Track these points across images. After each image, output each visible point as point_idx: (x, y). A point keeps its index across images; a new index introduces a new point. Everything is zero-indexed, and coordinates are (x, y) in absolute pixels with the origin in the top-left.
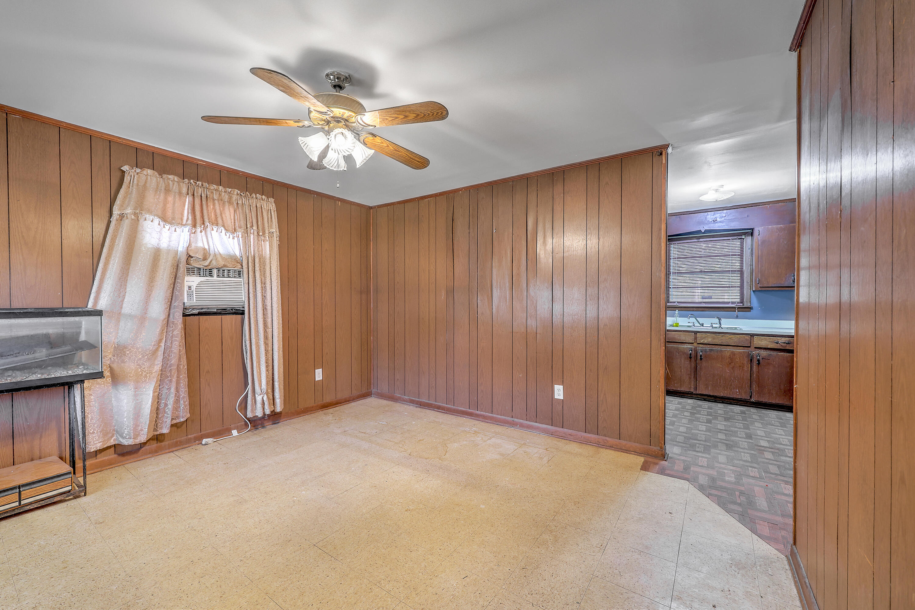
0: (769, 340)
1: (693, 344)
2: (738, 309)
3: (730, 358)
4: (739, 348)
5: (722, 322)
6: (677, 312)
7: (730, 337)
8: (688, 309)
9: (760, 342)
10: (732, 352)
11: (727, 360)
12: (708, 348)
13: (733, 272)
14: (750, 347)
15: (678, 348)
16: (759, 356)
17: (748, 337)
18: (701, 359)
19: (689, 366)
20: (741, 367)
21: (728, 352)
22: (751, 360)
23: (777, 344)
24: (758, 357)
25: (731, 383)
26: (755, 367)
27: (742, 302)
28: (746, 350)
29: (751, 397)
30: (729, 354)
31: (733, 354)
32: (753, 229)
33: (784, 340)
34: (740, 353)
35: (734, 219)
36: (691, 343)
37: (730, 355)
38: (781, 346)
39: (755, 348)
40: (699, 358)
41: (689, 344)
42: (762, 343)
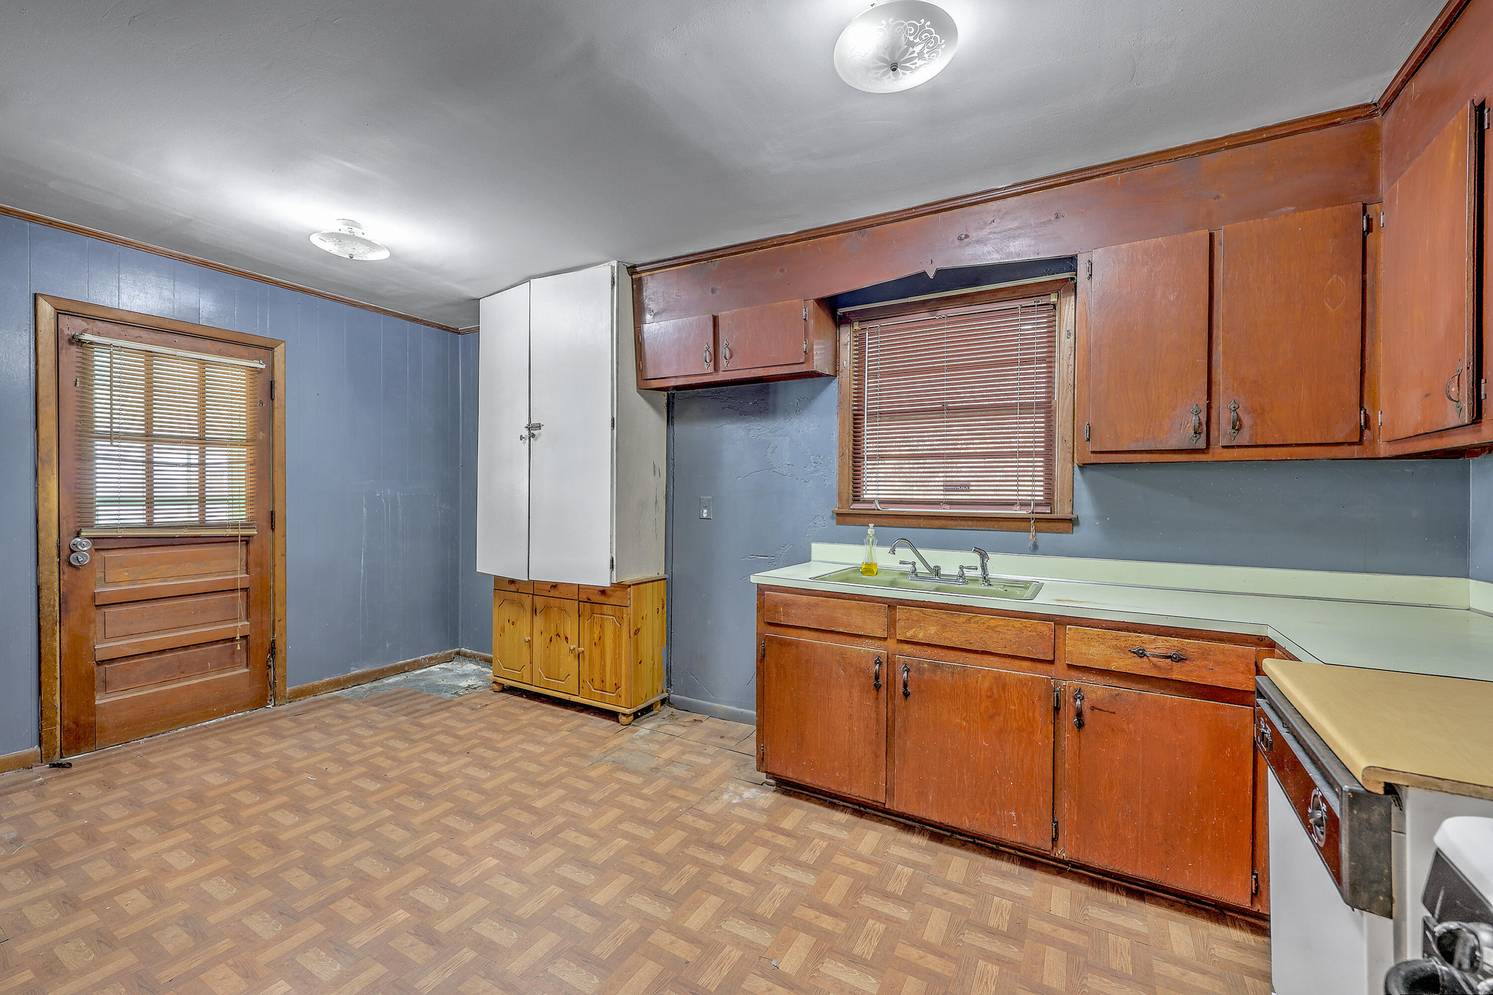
0: (1114, 643)
1: (886, 643)
2: (1038, 524)
3: (990, 697)
4: (1017, 663)
5: (989, 565)
6: (871, 530)
7: (993, 623)
8: (907, 522)
9: (1084, 649)
10: (998, 678)
11: (983, 705)
12: (926, 657)
13: (1025, 408)
14: (1052, 662)
15: (842, 654)
16: (1082, 699)
17: (1045, 628)
18: (906, 695)
19: (873, 716)
20: (1024, 734)
21: (984, 677)
22: (1057, 709)
23: (1139, 660)
24: (1078, 702)
25: (995, 786)
26: (1068, 736)
27: (1049, 501)
28: (1040, 674)
29: (1054, 840)
30: (986, 685)
31: (1001, 683)
32: (1073, 259)
33: (1163, 645)
34: (1022, 682)
35: (1019, 228)
36: (880, 639)
37: (991, 689)
38: (1155, 666)
39: (1071, 666)
40: (900, 689)
41: (873, 642)
42: (1092, 650)
